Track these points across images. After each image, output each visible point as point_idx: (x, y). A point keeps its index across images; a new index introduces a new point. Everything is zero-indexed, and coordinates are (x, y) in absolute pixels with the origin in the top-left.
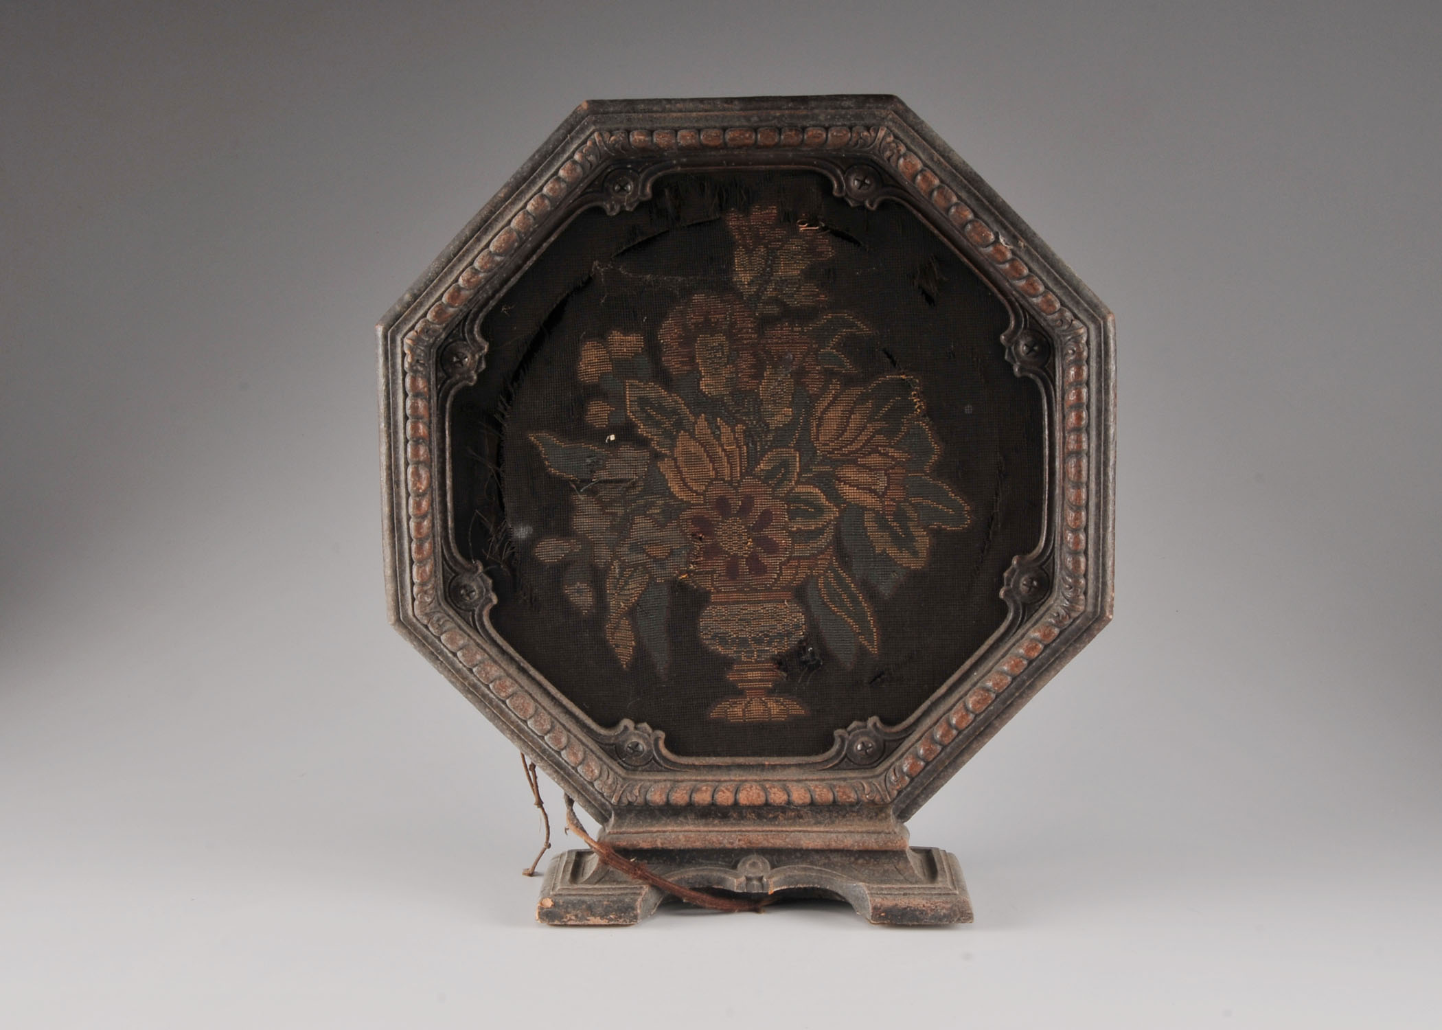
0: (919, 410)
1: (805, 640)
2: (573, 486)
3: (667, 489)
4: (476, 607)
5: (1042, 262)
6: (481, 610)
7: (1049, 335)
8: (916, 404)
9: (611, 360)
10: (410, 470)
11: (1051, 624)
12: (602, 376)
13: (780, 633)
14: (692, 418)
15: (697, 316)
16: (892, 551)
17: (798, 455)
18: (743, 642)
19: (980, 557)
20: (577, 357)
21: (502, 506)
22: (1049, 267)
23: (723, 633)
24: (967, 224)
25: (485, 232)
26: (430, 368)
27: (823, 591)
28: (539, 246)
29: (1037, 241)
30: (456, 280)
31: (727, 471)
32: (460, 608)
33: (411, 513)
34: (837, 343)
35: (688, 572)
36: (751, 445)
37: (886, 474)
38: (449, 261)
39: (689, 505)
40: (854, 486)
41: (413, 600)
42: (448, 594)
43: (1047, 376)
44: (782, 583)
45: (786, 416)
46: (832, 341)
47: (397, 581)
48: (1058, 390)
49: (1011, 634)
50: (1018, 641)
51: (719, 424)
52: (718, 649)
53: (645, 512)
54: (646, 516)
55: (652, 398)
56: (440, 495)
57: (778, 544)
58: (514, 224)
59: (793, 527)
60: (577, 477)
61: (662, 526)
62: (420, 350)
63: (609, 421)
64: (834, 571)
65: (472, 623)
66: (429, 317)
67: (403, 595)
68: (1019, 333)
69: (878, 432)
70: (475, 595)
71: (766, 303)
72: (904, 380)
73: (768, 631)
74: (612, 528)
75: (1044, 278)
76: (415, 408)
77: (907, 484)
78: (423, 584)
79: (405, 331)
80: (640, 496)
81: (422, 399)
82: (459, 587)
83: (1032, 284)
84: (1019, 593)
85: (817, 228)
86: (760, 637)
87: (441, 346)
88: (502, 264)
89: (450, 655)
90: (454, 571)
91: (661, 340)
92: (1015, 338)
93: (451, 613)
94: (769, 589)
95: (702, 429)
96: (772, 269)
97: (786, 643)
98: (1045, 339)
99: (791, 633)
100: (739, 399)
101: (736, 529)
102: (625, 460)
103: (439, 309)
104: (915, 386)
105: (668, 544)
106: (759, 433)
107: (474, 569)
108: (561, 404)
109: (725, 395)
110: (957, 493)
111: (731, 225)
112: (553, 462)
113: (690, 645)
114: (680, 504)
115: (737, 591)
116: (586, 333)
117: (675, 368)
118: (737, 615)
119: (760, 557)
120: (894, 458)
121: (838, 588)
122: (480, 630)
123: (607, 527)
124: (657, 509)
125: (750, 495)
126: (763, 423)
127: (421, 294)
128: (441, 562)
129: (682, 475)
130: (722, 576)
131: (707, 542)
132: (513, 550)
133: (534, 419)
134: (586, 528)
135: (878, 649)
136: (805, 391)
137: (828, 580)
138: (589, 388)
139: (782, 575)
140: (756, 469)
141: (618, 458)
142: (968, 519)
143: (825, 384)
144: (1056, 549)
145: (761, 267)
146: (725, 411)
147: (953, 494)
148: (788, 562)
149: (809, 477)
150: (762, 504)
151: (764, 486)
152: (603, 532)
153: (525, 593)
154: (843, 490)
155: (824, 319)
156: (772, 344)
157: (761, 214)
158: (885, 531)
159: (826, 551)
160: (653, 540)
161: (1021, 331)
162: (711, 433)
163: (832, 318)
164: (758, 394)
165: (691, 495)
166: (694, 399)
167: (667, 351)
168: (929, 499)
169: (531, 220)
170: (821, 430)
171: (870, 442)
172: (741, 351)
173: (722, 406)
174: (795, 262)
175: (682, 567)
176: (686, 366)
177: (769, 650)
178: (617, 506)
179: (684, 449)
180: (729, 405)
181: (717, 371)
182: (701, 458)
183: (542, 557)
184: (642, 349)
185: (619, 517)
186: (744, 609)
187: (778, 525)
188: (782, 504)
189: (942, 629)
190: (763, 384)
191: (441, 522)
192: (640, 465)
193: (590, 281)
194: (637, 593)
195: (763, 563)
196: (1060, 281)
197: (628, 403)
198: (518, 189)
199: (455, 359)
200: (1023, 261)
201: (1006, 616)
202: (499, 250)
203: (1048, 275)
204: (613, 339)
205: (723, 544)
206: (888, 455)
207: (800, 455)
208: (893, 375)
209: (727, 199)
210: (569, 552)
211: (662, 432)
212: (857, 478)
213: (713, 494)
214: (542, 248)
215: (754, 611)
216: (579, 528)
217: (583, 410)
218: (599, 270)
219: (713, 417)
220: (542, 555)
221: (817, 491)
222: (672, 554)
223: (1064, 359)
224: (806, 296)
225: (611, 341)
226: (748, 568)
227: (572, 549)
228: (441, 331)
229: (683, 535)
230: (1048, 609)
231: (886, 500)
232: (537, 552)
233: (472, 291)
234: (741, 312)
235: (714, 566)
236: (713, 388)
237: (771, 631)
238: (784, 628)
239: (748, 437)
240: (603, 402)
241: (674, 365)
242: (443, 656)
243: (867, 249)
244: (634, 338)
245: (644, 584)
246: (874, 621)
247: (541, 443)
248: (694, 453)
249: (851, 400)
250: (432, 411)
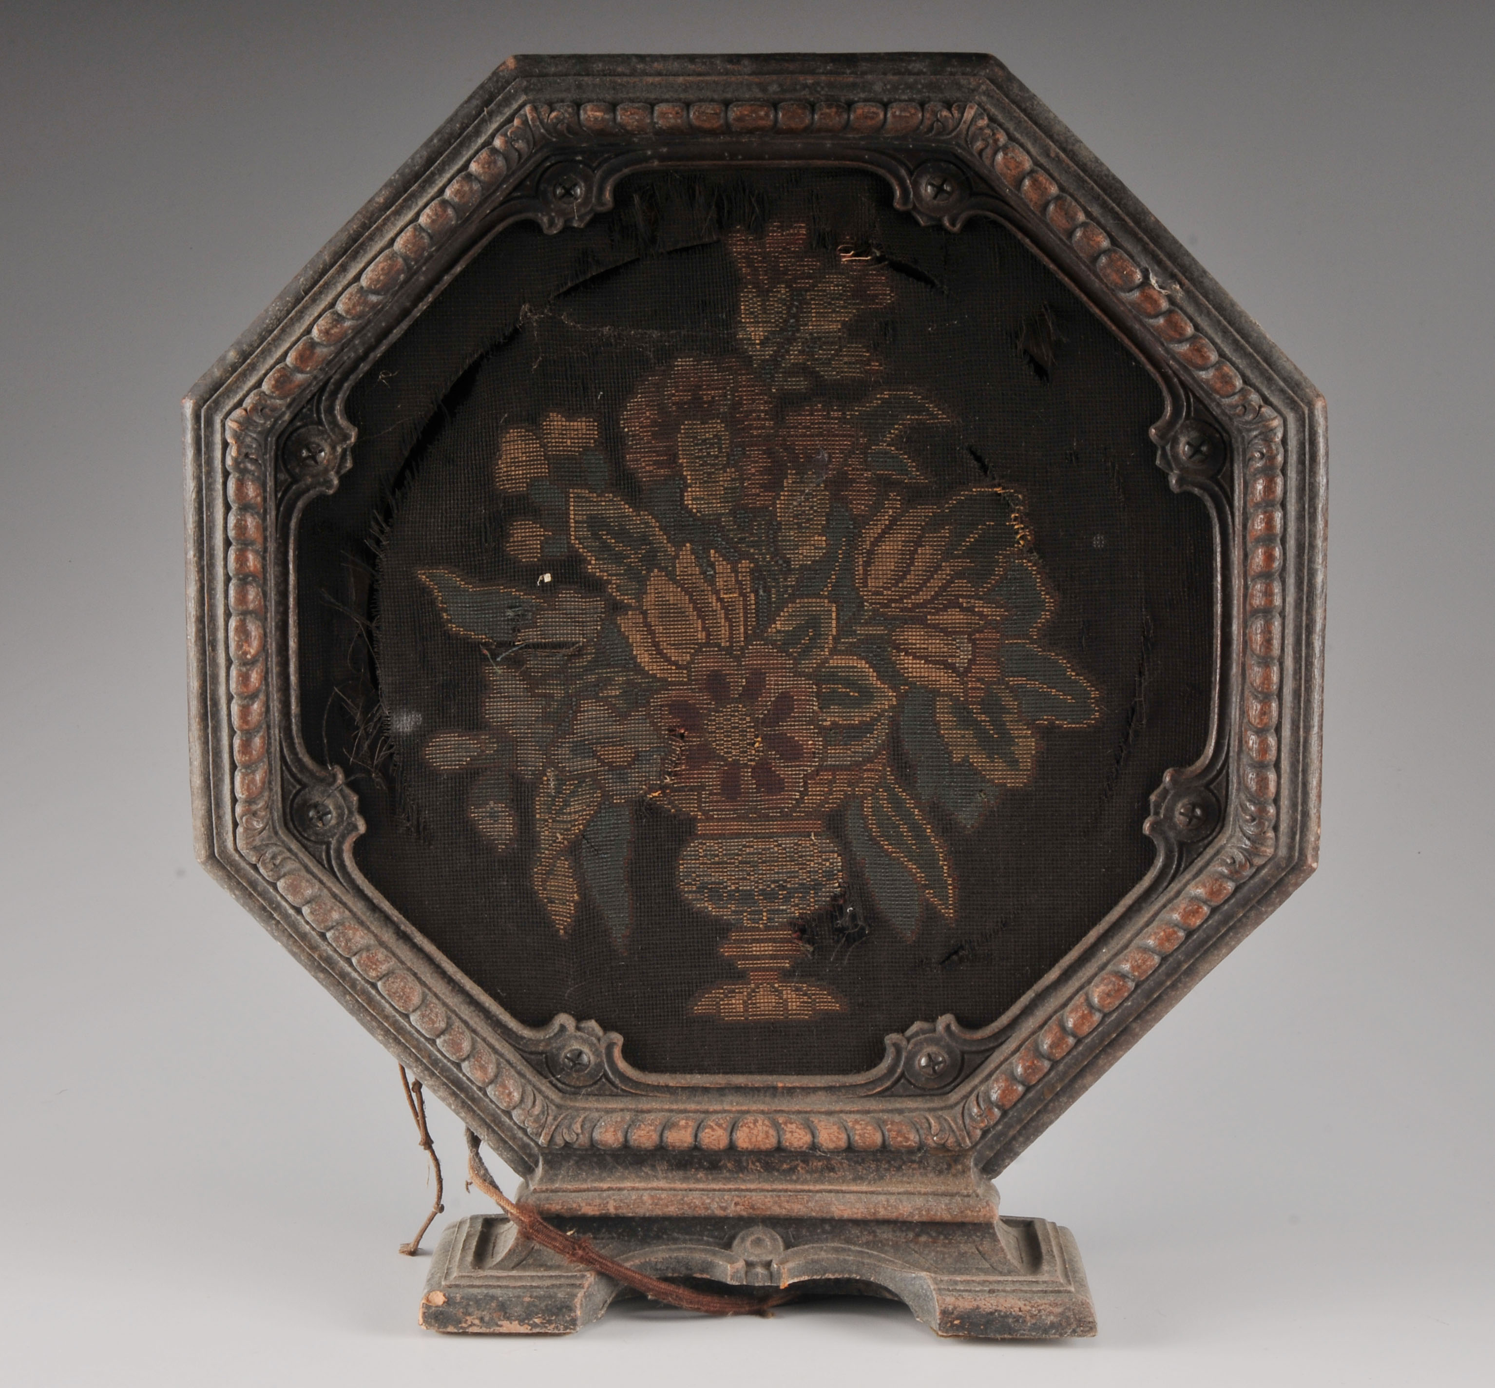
0: (1022, 542)
1: (842, 895)
2: (486, 652)
3: (632, 659)
4: (333, 838)
5: (1215, 316)
6: (340, 843)
7: (1224, 429)
8: (1017, 533)
9: (547, 458)
10: (233, 623)
11: (1222, 876)
12: (533, 482)
13: (804, 884)
14: (671, 550)
15: (682, 391)
16: (978, 760)
17: (834, 609)
18: (746, 897)
19: (1113, 770)
20: (495, 454)
21: (375, 681)
22: (1225, 323)
23: (714, 883)
24: (1099, 255)
25: (354, 257)
26: (265, 467)
27: (871, 821)
28: (438, 279)
29: (1206, 281)
30: (308, 331)
31: (724, 632)
32: (307, 840)
33: (233, 692)
34: (896, 436)
35: (663, 788)
36: (761, 592)
37: (970, 640)
38: (298, 300)
39: (665, 684)
40: (920, 658)
41: (235, 825)
42: (288, 817)
43: (1220, 493)
44: (808, 807)
45: (816, 549)
46: (890, 433)
47: (210, 796)
48: (1237, 514)
49: (1161, 890)
50: (1170, 901)
51: (712, 560)
52: (707, 908)
53: (597, 694)
54: (598, 699)
55: (610, 517)
56: (278, 664)
57: (801, 746)
58: (398, 245)
59: (826, 720)
60: (492, 638)
61: (623, 716)
62: (252, 438)
63: (542, 552)
64: (888, 789)
65: (325, 862)
66: (265, 387)
67: (219, 818)
68: (1178, 426)
69: (960, 575)
70: (332, 819)
71: (789, 373)
72: (1000, 495)
73: (785, 882)
74: (546, 718)
75: (1218, 341)
76: (241, 528)
77: (1003, 656)
78: (250, 801)
79: (228, 408)
80: (587, 670)
81: (252, 515)
82: (306, 805)
83: (1199, 351)
84: (1173, 827)
85: (869, 258)
86: (773, 889)
87: (283, 433)
88: (380, 307)
89: (291, 911)
90: (299, 781)
91: (624, 428)
92: (1173, 433)
93: (294, 846)
94: (786, 816)
95: (686, 567)
96: (797, 321)
97: (812, 900)
98: (1218, 435)
99: (821, 884)
100: (744, 522)
101: (737, 723)
102: (566, 614)
103: (281, 376)
104: (1017, 505)
105: (631, 744)
106: (775, 575)
107: (331, 780)
108: (469, 525)
109: (723, 514)
110: (1079, 672)
111: (736, 252)
112: (454, 615)
113: (664, 901)
114: (652, 682)
115: (739, 818)
116: (509, 416)
117: (646, 472)
118: (738, 855)
119: (774, 766)
120: (983, 615)
121: (894, 816)
122: (338, 874)
123: (538, 717)
124: (615, 689)
125: (760, 669)
126: (781, 558)
127: (254, 352)
128: (278, 768)
129: (655, 637)
130: (716, 794)
131: (692, 742)
132: (392, 751)
133: (426, 548)
134: (505, 717)
135: (955, 911)
136: (847, 511)
137: (878, 803)
138: (512, 501)
139: (807, 795)
140: (769, 630)
141: (556, 610)
142: (1096, 711)
143: (878, 499)
144: (1231, 760)
145: (781, 318)
146: (723, 540)
147: (1073, 674)
148: (817, 775)
149: (851, 643)
150: (778, 685)
151: (782, 656)
152: (531, 724)
153: (408, 817)
154: (903, 664)
155: (877, 399)
156: (797, 436)
157: (782, 235)
158: (967, 729)
159: (877, 758)
160: (608, 738)
161: (1181, 422)
162: (701, 574)
163: (890, 398)
164: (774, 514)
165: (668, 669)
166: (675, 521)
167: (633, 445)
168: (1037, 680)
169: (426, 240)
170: (870, 570)
171: (945, 591)
172: (748, 446)
173: (718, 532)
174: (834, 311)
175: (653, 780)
176: (662, 468)
177: (786, 910)
178: (553, 684)
179: (658, 597)
180: (729, 530)
181: (711, 478)
182: (684, 612)
183: (436, 762)
184: (595, 442)
185: (557, 701)
186: (748, 847)
187: (802, 717)
188: (809, 684)
189: (1053, 880)
190: (782, 498)
191: (280, 706)
192: (590, 622)
193: (515, 335)
194: (583, 819)
195: (779, 775)
196: (1242, 345)
197: (573, 525)
198: (405, 192)
199: (305, 453)
200: (1185, 313)
201: (1153, 862)
202: (375, 286)
203: (1223, 336)
204: (550, 425)
205: (717, 745)
206: (974, 611)
207: (837, 610)
208: (982, 487)
209: (729, 212)
210: (478, 755)
211: (625, 570)
212: (925, 646)
213: (701, 667)
214: (441, 283)
215: (764, 849)
216: (493, 718)
217: (503, 535)
218: (530, 318)
219: (704, 549)
220: (436, 758)
221: (863, 665)
222: (638, 760)
223: (1247, 466)
224: (850, 363)
225: (547, 429)
226: (755, 784)
227: (482, 751)
228: (284, 409)
229: (654, 730)
230: (1218, 853)
231: (971, 681)
232: (429, 754)
233: (332, 348)
234: (749, 386)
235: (702, 778)
236: (705, 504)
237: (790, 882)
238: (809, 877)
239: (758, 579)
240: (534, 523)
241: (644, 468)
242: (280, 914)
243: (946, 292)
244: (584, 424)
245: (594, 806)
246: (949, 868)
247: (436, 584)
248: (673, 604)
249: (917, 525)
250: (268, 534)
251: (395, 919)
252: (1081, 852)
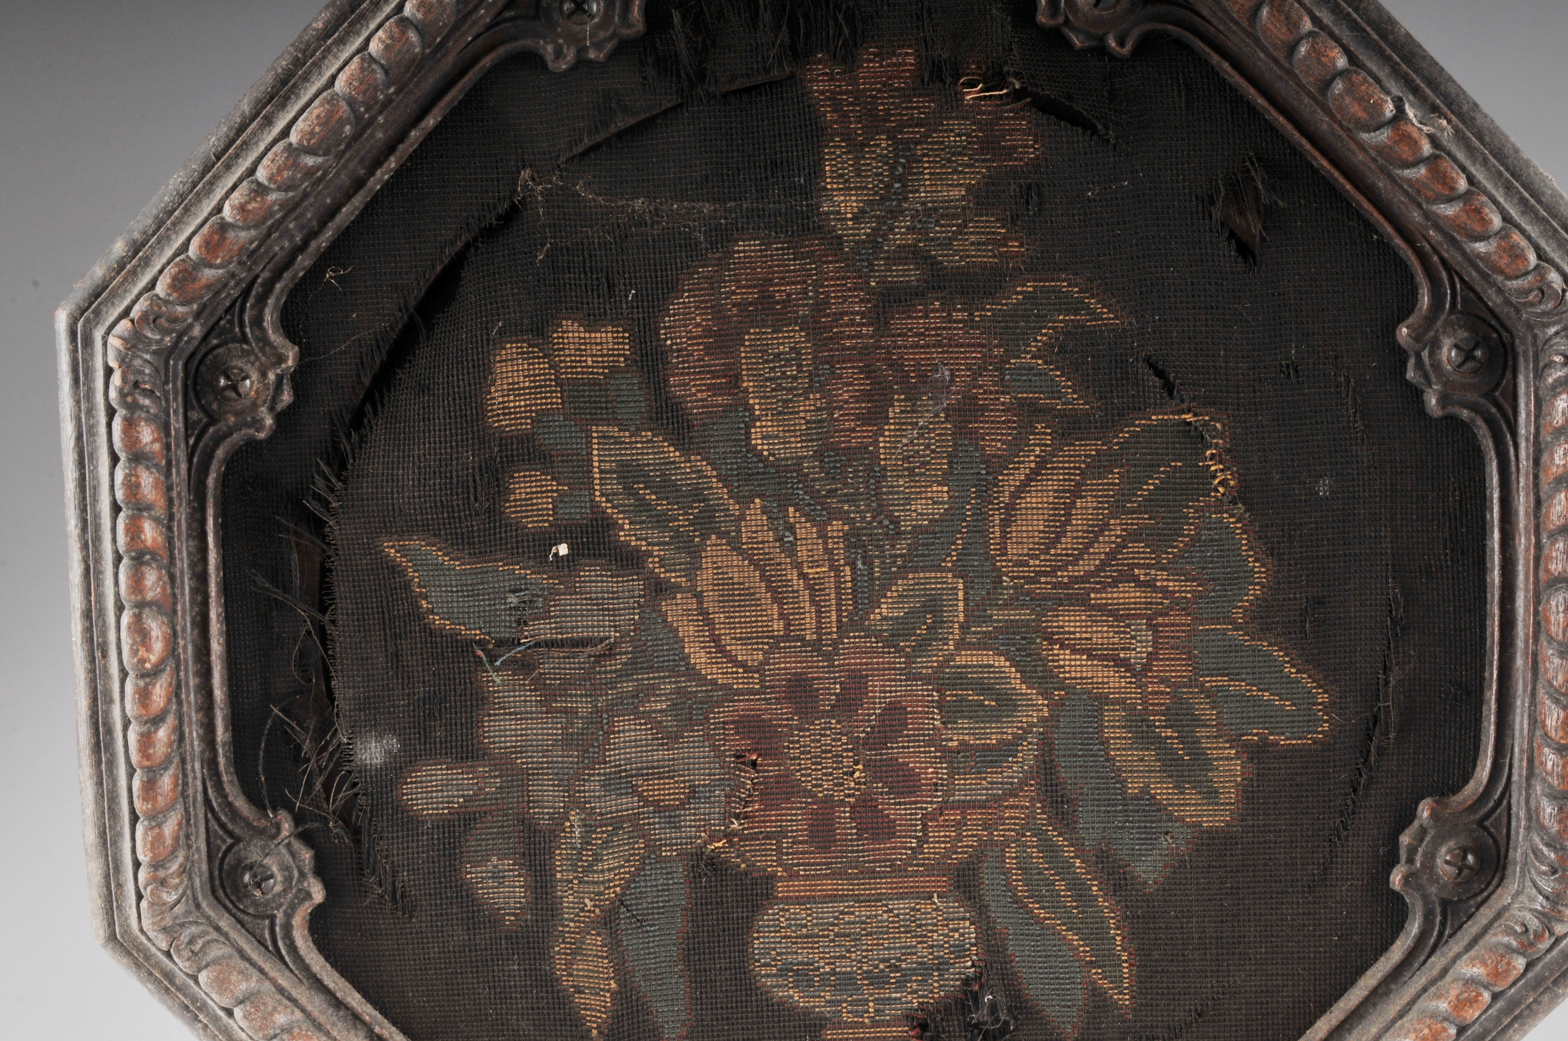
0: (1221, 489)
1: (978, 978)
2: (480, 653)
3: (682, 659)
4: (278, 909)
5: (1494, 166)
6: (289, 916)
7: (1503, 325)
8: (1214, 477)
9: (559, 383)
10: (126, 619)
11: (1508, 947)
12: (540, 417)
13: (925, 963)
14: (734, 508)
15: (744, 287)
16: (1162, 790)
17: (961, 586)
18: (846, 982)
19: (1349, 802)
20: (485, 378)
21: (330, 695)
22: (1507, 175)
23: (802, 963)
24: (1333, 79)
25: (283, 106)
26: (167, 401)
27: (1016, 875)
28: (402, 137)
29: (1480, 120)
30: (219, 209)
31: (810, 620)
32: (243, 912)
33: (129, 713)
34: (1045, 344)
35: (729, 835)
36: (860, 565)
37: (1150, 626)
38: (207, 168)
39: (730, 694)
40: (1081, 652)
41: (140, 897)
42: (217, 883)
43: (1498, 416)
44: (928, 859)
45: (935, 503)
46: (1036, 340)
47: (107, 856)
48: (1523, 445)
49: (1416, 965)
50: (1433, 982)
51: (792, 520)
52: (792, 997)
53: (637, 708)
54: (638, 715)
55: (648, 465)
56: (197, 674)
57: (919, 774)
58: (340, 84)
59: (952, 740)
60: (489, 633)
61: (672, 738)
62: (144, 361)
63: (555, 514)
64: (1039, 833)
65: (269, 943)
66: (161, 289)
67: (119, 886)
68: (1439, 323)
69: (1134, 536)
70: (276, 885)
71: (893, 259)
72: (1189, 424)
73: (899, 960)
74: (567, 741)
75: (1501, 200)
76: (133, 487)
77: (1195, 648)
78: (157, 865)
79: (111, 319)
80: (623, 674)
81: (148, 468)
82: (240, 867)
83: (1478, 211)
84: (1434, 879)
85: (1005, 91)
86: (882, 971)
87: (193, 355)
88: (319, 173)
89: (221, 1013)
90: (230, 834)
91: (666, 340)
92: (1432, 333)
93: (225, 922)
94: (899, 871)
95: (756, 532)
96: (904, 186)
97: (936, 985)
98: (1495, 336)
99: (948, 963)
100: (835, 467)
101: (830, 745)
102: (591, 599)
103: (180, 272)
104: (1214, 437)
105: (684, 776)
106: (878, 540)
107: (274, 831)
108: (451, 477)
109: (805, 457)
110: (1301, 667)
111: (817, 91)
112: (437, 602)
113: (733, 988)
114: (711, 691)
115: (833, 875)
116: (504, 326)
117: (697, 401)
118: (833, 925)
119: (882, 804)
120: (1167, 591)
121: (1047, 869)
122: (287, 959)
123: (556, 740)
124: (661, 701)
125: (860, 670)
126: (886, 517)
127: (149, 241)
128: (201, 816)
129: (714, 629)
130: (801, 842)
131: (768, 771)
132: (355, 790)
133: (393, 509)
134: (512, 741)
135: (1132, 997)
136: (977, 450)
137: (1025, 852)
138: (512, 444)
139: (928, 842)
140: (872, 617)
141: (576, 593)
142: (1325, 721)
143: (1020, 433)
144: (1514, 787)
145: (881, 181)
146: (805, 493)
147: (1293, 670)
148: (941, 814)
149: (985, 633)
150: (885, 692)
151: (889, 653)
152: (547, 751)
153: (380, 881)
154: (1058, 661)
155: (1017, 293)
156: (906, 347)
157: (881, 66)
158: (1147, 749)
159: (1022, 790)
160: (653, 768)
161: (1443, 317)
162: (776, 541)
163: (1034, 292)
164: (875, 456)
165: (732, 673)
166: (738, 468)
167: (679, 363)
168: (1243, 680)
169: (380, 75)
170: (1010, 532)
171: (1115, 559)
172: (838, 362)
173: (799, 482)
174: (955, 171)
175: (714, 825)
176: (720, 395)
177: (900, 999)
178: (576, 695)
179: (717, 574)
180: (813, 480)
181: (787, 407)
182: (754, 594)
183: (417, 805)
184: (626, 360)
185: (582, 718)
186: (847, 913)
187: (918, 735)
188: (927, 690)
189: (1266, 953)
190: (887, 433)
191: (201, 732)
192: (624, 609)
193: (513, 214)
194: (621, 879)
195: (888, 815)
196: (1533, 206)
197: (597, 476)
198: (352, 12)
199: (222, 382)
200: (1455, 160)
201: (1403, 927)
202: (309, 141)
203: (1506, 194)
204: (563, 338)
205: (802, 775)
206: (1155, 586)
207: (965, 587)
208: (1166, 414)
209: (807, 35)
210: (475, 795)
211: (671, 537)
212: (1088, 635)
213: (778, 669)
214: (407, 142)
215: (868, 917)
216: (494, 743)
217: (500, 491)
218: (532, 190)
219: (779, 506)
220: (417, 799)
221: (1002, 663)
222: (694, 798)
223: (1541, 377)
224: (979, 244)
225: (558, 343)
226: (855, 827)
227: (480, 789)
228: (190, 320)
229: (716, 757)
230: (1499, 915)
231: (1151, 683)
232: (407, 794)
233: (253, 233)
234: (838, 279)
235: (782, 821)
236: (780, 443)
237: (905, 960)
238: (931, 953)
239: (855, 547)
240: (542, 474)
241: (695, 395)
242: (207, 1015)
243: (1112, 141)
244: (610, 335)
245: (634, 860)
246: (1124, 938)
247: (411, 561)
248: (738, 583)
249: (1075, 468)
250: (174, 494)
251: (367, 1018)
252: (1304, 914)
